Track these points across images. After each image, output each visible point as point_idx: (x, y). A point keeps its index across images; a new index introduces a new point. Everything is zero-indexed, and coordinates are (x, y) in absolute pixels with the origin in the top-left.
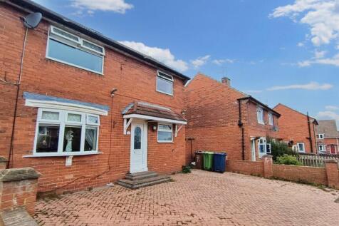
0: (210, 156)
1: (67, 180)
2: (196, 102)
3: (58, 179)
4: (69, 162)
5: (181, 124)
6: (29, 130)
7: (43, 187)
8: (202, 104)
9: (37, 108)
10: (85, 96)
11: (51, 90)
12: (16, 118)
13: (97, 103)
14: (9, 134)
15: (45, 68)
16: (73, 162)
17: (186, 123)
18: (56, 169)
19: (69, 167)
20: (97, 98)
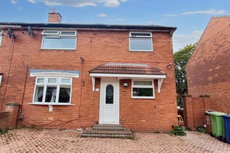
0: (218, 119)
1: (49, 120)
2: (212, 52)
3: (44, 119)
4: (51, 109)
5: (160, 79)
6: (31, 89)
7: (36, 122)
8: (220, 52)
9: (35, 77)
10: (62, 66)
11: (43, 66)
12: (26, 84)
13: (71, 70)
14: (23, 91)
15: (41, 54)
16: (54, 109)
17: (164, 77)
18: (44, 113)
19: (51, 113)
20: (71, 66)
